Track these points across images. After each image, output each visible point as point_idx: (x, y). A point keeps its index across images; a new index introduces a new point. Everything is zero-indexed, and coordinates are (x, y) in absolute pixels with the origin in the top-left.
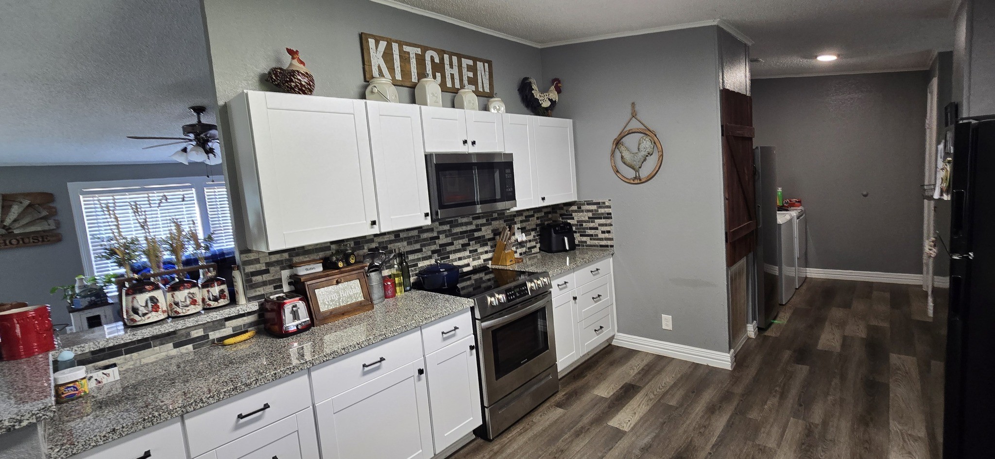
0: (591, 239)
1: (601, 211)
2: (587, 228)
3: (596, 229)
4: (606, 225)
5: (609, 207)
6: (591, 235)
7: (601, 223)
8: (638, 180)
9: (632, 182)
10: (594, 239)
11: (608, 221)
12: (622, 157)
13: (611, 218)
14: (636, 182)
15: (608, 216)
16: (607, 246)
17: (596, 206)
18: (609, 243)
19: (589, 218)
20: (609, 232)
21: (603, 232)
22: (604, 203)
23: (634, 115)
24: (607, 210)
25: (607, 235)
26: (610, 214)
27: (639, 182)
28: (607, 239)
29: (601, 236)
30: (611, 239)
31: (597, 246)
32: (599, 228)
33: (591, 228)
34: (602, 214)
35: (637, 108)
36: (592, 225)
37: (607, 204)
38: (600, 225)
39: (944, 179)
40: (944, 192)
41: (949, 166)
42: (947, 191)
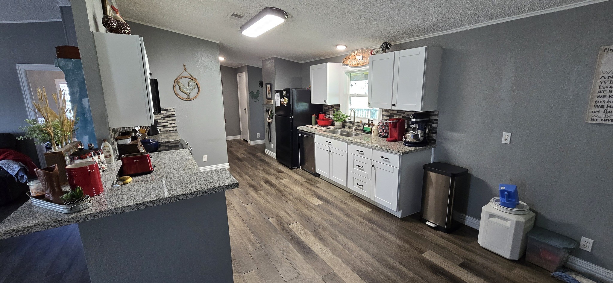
0: (163, 128)
1: (168, 113)
2: (161, 123)
3: (167, 122)
4: (172, 120)
5: (174, 111)
6: (164, 126)
7: (169, 119)
8: (189, 99)
9: (186, 100)
10: (166, 128)
11: (174, 118)
12: (180, 88)
13: (175, 117)
14: (188, 100)
15: (174, 116)
16: (174, 130)
17: (166, 111)
18: (175, 129)
19: (162, 117)
20: (174, 123)
21: (171, 124)
22: (171, 110)
23: (185, 70)
24: (173, 113)
25: (173, 125)
26: (175, 115)
27: (190, 100)
28: (173, 127)
29: (169, 126)
30: (176, 127)
31: (168, 131)
32: (168, 122)
33: (163, 123)
34: (170, 115)
35: (186, 67)
36: (163, 121)
37: (172, 110)
38: (168, 120)
39: (285, 101)
40: (285, 104)
41: (287, 99)
42: (287, 104)
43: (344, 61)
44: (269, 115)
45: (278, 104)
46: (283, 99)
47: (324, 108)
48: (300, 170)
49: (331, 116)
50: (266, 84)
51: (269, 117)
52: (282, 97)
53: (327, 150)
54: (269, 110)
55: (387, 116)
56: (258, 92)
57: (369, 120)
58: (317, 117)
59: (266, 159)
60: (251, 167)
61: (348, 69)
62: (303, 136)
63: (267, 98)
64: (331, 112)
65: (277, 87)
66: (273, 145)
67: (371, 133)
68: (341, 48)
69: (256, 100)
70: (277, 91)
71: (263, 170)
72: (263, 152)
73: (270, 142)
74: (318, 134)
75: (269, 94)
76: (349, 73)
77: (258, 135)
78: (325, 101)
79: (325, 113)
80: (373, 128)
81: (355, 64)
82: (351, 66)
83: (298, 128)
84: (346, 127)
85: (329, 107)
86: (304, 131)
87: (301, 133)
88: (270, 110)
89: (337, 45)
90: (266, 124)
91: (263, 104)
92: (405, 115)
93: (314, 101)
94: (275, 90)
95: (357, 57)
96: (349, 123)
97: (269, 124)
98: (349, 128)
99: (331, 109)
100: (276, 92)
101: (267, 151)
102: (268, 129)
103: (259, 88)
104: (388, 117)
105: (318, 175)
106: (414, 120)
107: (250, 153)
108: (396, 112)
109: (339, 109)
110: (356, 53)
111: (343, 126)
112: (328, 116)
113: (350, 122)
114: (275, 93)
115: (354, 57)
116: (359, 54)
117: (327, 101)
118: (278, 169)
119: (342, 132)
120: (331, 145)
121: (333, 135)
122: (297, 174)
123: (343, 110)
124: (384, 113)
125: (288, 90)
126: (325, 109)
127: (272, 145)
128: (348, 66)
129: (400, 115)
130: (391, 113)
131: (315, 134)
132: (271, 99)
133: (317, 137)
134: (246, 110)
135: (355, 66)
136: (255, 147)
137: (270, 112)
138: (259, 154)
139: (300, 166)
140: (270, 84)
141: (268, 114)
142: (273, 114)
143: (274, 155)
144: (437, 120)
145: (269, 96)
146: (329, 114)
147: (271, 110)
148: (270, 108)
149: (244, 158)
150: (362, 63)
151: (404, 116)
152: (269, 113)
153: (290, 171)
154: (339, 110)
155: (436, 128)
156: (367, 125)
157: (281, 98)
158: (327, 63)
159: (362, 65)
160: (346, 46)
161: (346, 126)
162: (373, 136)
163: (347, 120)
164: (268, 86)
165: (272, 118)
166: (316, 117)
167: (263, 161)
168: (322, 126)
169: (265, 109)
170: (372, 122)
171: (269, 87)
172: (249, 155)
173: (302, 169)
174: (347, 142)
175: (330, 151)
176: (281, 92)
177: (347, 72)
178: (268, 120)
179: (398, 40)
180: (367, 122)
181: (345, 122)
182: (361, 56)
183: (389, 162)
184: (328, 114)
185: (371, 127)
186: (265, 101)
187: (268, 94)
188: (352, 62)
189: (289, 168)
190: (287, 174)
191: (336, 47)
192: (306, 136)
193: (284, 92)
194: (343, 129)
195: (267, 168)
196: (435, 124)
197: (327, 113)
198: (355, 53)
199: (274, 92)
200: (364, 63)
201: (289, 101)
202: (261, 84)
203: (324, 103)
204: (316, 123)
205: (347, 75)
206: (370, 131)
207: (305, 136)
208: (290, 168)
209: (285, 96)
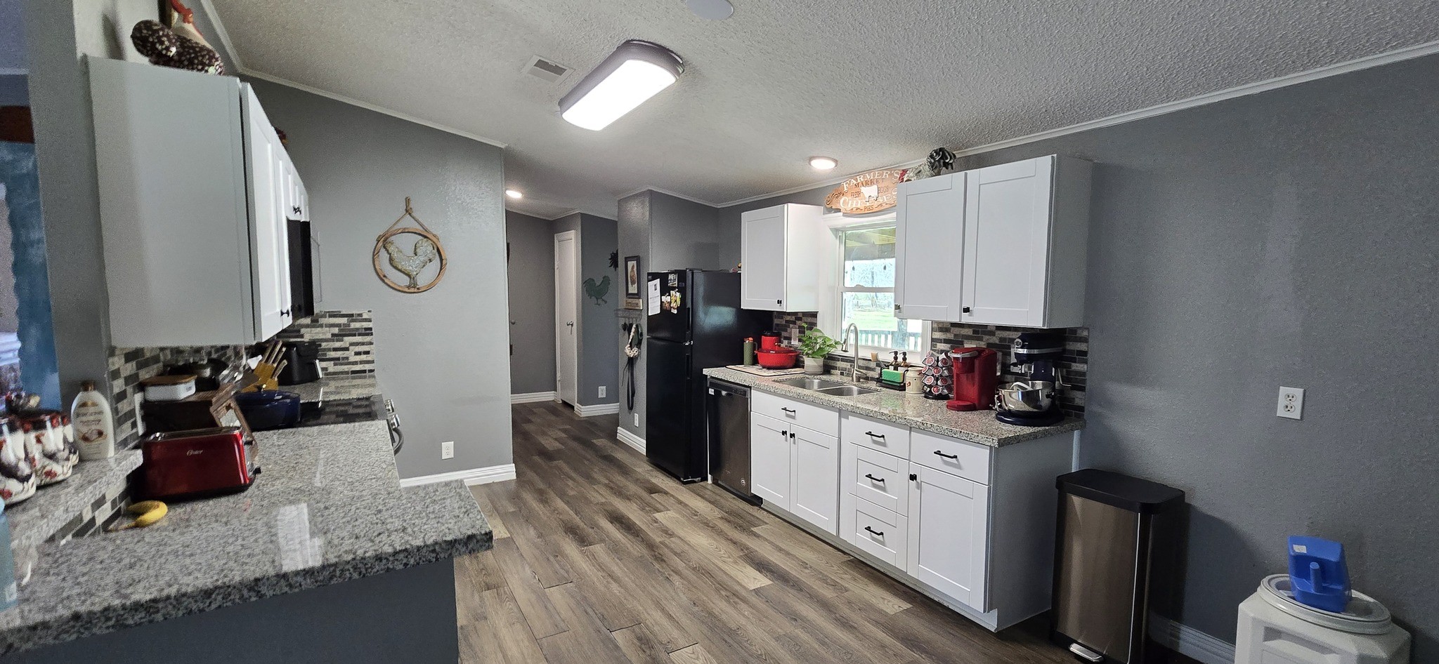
0: (335, 365)
1: (354, 325)
2: (329, 350)
3: (347, 349)
4: (363, 344)
5: (370, 320)
6: (338, 359)
7: (355, 341)
8: (413, 288)
9: (407, 290)
10: (342, 364)
11: (367, 339)
12: (391, 260)
13: (372, 334)
14: (412, 290)
15: (368, 332)
16: (364, 371)
17: (346, 319)
18: (367, 367)
19: (333, 335)
20: (367, 353)
21: (357, 354)
22: (360, 315)
23: (408, 211)
24: (366, 325)
25: (364, 357)
26: (371, 329)
27: (416, 290)
28: (362, 362)
29: (353, 358)
30: (372, 362)
31: (347, 373)
32: (351, 348)
33: (335, 350)
34: (357, 329)
35: (411, 205)
36: (337, 345)
37: (365, 316)
38: (352, 344)
39: (673, 301)
40: (674, 309)
41: (678, 294)
42: (678, 308)
43: (829, 202)
44: (631, 337)
45: (654, 309)
46: (669, 295)
47: (776, 321)
48: (709, 487)
49: (795, 343)
50: (627, 259)
51: (631, 344)
52: (665, 290)
53: (784, 433)
54: (631, 325)
55: (946, 341)
56: (606, 280)
57: (896, 353)
58: (757, 345)
59: (620, 455)
60: (574, 475)
61: (839, 220)
62: (718, 393)
63: (628, 294)
64: (795, 332)
65: (656, 264)
66: (639, 418)
67: (902, 388)
68: (822, 166)
69: (600, 301)
70: (653, 276)
71: (606, 485)
72: (613, 436)
73: (631, 407)
74: (759, 389)
75: (633, 283)
76: (843, 231)
77: (602, 392)
78: (779, 302)
79: (778, 335)
80: (908, 374)
81: (857, 209)
82: (846, 215)
83: (706, 371)
84: (833, 371)
85: (788, 318)
86: (721, 380)
87: (713, 385)
88: (634, 326)
89: (811, 159)
90: (623, 363)
91: (618, 310)
92: (994, 338)
93: (748, 303)
94: (649, 274)
95: (863, 189)
96: (842, 360)
97: (631, 361)
98: (842, 374)
99: (794, 323)
100: (650, 277)
101: (622, 434)
102: (628, 375)
103: (610, 272)
104: (949, 345)
105: (756, 501)
106: (1025, 351)
107: (576, 439)
108: (969, 332)
109: (815, 324)
110: (861, 179)
111: (827, 369)
112: (786, 342)
113: (845, 359)
114: (649, 281)
115: (857, 189)
116: (868, 183)
117: (784, 303)
118: (649, 481)
119: (822, 384)
120: (793, 418)
121: (800, 390)
122: (699, 498)
123: (825, 327)
124: (938, 335)
125: (681, 275)
126: (777, 325)
127: (636, 416)
128: (841, 214)
129: (982, 340)
130: (955, 335)
131: (750, 387)
132: (638, 295)
133: (757, 399)
134: (572, 325)
135: (859, 212)
136: (591, 422)
137: (633, 330)
138: (600, 442)
139: (709, 476)
140: (637, 259)
141: (629, 335)
142: (642, 334)
143: (640, 444)
144: (1084, 353)
145: (633, 289)
146: (789, 339)
147: (637, 326)
148: (634, 319)
149: (559, 451)
150: (876, 204)
151: (991, 341)
152: (632, 334)
153: (682, 487)
154: (815, 328)
155: (1084, 374)
156: (891, 365)
157: (662, 294)
158: (786, 205)
159: (877, 210)
160: (836, 161)
161: (835, 368)
162: (907, 395)
163: (837, 351)
164: (630, 264)
165: (639, 344)
166: (754, 345)
167: (609, 460)
168: (769, 368)
169: (622, 321)
170: (905, 359)
171: (633, 266)
172: (575, 445)
173: (715, 482)
174: (840, 411)
175: (792, 436)
176: (663, 277)
177: (836, 231)
178: (627, 350)
179: (972, 145)
180: (890, 359)
181: (831, 358)
182: (875, 187)
183: (958, 467)
184: (786, 338)
185: (901, 370)
186: (623, 302)
187: (630, 283)
188: (850, 202)
189: (679, 480)
190: (672, 496)
191: (810, 165)
192: (727, 394)
193: (671, 277)
194: (825, 377)
195: (619, 479)
196: (1078, 365)
197: (784, 334)
198: (859, 181)
199: (644, 277)
200: (881, 205)
201: (683, 299)
202: (614, 261)
203: (777, 308)
204: (755, 361)
205: (836, 237)
206: (900, 383)
207: (724, 393)
208: (682, 479)
209: (673, 288)
